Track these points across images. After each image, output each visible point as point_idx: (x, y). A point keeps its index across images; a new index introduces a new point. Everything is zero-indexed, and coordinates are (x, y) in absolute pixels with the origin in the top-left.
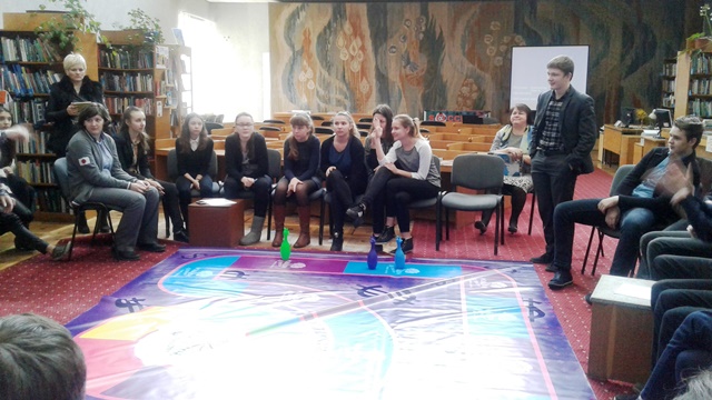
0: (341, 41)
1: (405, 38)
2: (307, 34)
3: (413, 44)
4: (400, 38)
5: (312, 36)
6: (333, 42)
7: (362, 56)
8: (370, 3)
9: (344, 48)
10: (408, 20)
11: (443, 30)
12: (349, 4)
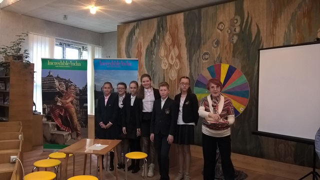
0: (162, 52)
1: (218, 43)
2: (139, 48)
3: (226, 49)
4: (212, 43)
5: (142, 49)
6: (157, 53)
7: (179, 64)
8: (187, 12)
9: (165, 58)
10: (221, 23)
11: (261, 28)
12: (170, 16)
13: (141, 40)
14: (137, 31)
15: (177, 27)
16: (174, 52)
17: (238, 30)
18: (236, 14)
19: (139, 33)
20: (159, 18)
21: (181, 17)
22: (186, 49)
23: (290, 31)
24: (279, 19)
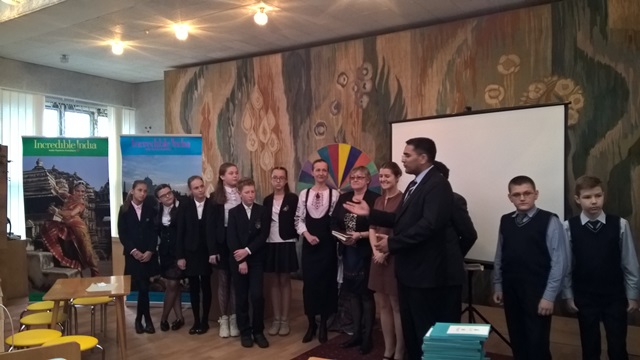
0: (248, 121)
1: (338, 107)
2: (205, 113)
3: (351, 117)
4: (330, 107)
5: (211, 115)
6: (238, 123)
7: (276, 142)
8: (287, 53)
9: (252, 131)
10: (342, 74)
11: (403, 85)
12: (258, 58)
13: (208, 98)
14: (201, 83)
15: (270, 77)
16: (268, 121)
17: (369, 86)
18: (364, 61)
19: (205, 86)
20: (240, 61)
21: (276, 61)
22: (287, 117)
23: (446, 89)
24: (430, 71)
